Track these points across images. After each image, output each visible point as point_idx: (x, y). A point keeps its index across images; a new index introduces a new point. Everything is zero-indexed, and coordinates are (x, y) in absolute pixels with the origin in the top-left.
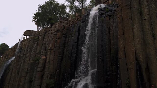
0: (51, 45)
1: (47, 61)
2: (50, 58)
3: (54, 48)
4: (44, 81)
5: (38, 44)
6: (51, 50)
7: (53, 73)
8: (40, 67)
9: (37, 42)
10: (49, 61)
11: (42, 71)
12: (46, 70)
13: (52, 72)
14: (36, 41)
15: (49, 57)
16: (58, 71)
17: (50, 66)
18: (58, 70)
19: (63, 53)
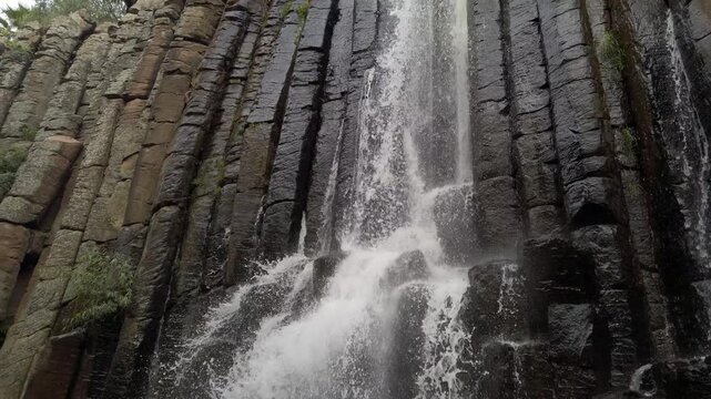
0: (124, 76)
1: (88, 162)
2: (110, 143)
3: (149, 89)
4: (39, 285)
5: (26, 80)
6: (127, 99)
7: (127, 224)
8: (23, 193)
9: (18, 68)
10: (103, 165)
11: (31, 225)
12: (65, 217)
13: (118, 224)
14: (17, 59)
15: (102, 137)
16: (169, 211)
17: (104, 191)
18: (169, 204)
19: (219, 111)
